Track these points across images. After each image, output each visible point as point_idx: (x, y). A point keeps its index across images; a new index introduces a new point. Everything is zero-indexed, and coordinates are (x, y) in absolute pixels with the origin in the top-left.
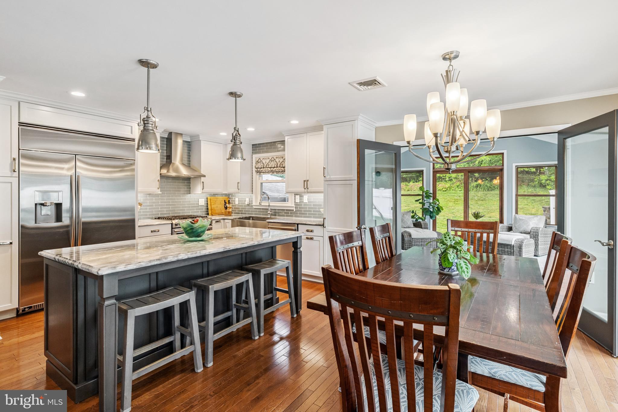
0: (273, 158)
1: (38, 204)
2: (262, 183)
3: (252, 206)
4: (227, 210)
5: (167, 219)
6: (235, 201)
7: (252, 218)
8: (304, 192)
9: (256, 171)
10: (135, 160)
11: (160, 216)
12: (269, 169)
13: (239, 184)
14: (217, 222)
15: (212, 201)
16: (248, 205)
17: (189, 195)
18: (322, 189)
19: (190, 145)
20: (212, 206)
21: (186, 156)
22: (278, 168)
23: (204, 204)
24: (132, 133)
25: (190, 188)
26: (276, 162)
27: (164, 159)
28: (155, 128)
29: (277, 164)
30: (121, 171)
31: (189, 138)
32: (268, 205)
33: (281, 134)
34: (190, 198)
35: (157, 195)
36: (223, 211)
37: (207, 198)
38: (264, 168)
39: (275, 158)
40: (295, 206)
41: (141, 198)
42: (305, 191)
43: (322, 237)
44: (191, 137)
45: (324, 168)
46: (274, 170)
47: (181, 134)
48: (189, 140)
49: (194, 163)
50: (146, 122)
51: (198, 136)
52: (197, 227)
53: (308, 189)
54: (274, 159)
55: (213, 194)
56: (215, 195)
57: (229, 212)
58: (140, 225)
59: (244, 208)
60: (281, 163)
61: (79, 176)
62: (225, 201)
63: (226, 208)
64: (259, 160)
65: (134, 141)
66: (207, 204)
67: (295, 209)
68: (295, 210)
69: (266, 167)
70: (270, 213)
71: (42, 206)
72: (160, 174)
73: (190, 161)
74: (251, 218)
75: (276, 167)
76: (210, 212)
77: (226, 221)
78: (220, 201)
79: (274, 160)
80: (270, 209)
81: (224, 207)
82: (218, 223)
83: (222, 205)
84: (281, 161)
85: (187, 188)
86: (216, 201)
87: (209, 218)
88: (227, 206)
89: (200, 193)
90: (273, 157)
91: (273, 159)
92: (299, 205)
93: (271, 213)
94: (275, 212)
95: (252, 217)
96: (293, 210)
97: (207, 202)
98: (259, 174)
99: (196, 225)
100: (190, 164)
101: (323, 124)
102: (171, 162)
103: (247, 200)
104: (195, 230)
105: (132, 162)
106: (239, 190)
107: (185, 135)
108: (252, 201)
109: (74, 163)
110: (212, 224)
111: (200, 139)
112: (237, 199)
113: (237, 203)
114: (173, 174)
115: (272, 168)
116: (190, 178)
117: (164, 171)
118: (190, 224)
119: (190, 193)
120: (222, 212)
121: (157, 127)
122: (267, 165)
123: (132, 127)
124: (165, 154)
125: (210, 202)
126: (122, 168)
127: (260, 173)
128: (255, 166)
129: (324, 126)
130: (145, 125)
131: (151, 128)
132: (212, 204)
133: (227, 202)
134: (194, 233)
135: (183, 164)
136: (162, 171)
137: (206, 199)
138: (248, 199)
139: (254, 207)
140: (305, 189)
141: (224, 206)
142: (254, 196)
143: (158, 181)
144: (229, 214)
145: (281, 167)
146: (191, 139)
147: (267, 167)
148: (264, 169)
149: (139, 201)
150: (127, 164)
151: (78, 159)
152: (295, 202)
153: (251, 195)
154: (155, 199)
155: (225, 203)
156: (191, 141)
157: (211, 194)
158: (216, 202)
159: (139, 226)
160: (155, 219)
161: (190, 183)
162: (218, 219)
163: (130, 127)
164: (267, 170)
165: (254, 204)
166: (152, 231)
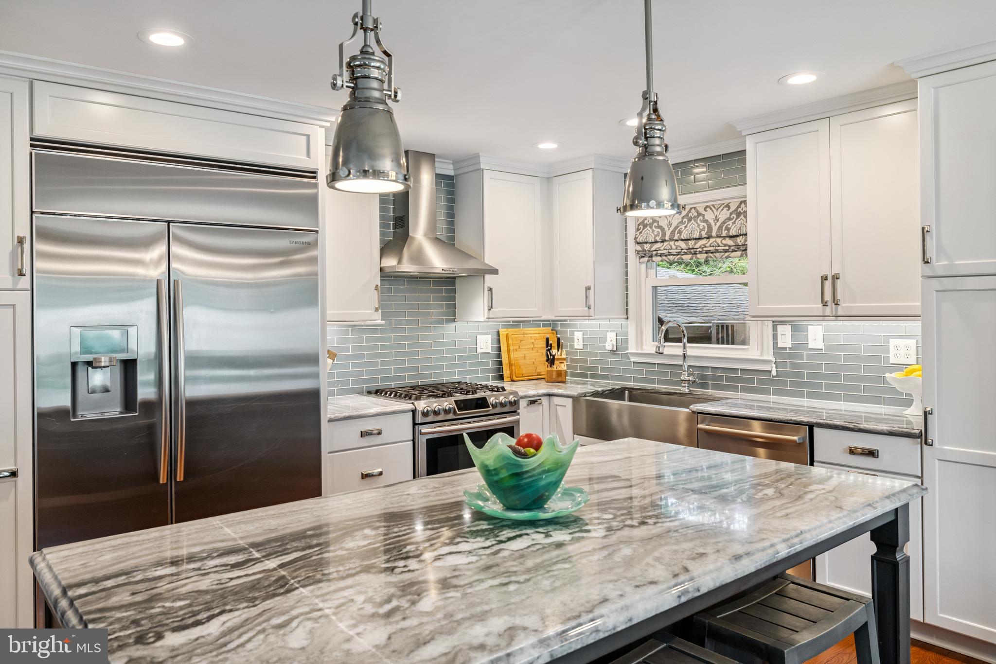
0: (693, 211)
1: (80, 364)
2: (655, 288)
3: (627, 356)
4: (555, 366)
5: (400, 396)
6: (572, 339)
7: (630, 393)
8: (821, 314)
9: (638, 252)
10: (317, 231)
11: (380, 384)
12: (682, 245)
13: (591, 292)
14: (532, 402)
15: (510, 342)
16: (614, 352)
17: (453, 325)
18: (916, 305)
19: (453, 186)
20: (512, 356)
21: (442, 217)
22: (712, 240)
23: (490, 351)
24: (308, 155)
25: (454, 306)
26: (706, 221)
27: (388, 226)
28: (390, 96)
29: (710, 228)
30: (282, 264)
31: (451, 167)
32: (681, 353)
33: (731, 131)
34: (455, 331)
35: (373, 329)
36: (543, 368)
37: (498, 333)
38: (663, 241)
39: (701, 210)
40: (774, 360)
41: (333, 337)
42: (824, 311)
43: (918, 477)
44: (457, 162)
45: (924, 232)
46: (697, 246)
47: (431, 157)
48: (452, 173)
49: (464, 238)
50: (359, 72)
51: (475, 158)
52: (534, 469)
53: (837, 304)
54: (698, 212)
55: (513, 322)
56: (516, 324)
57: (559, 373)
58: (332, 416)
59: (600, 362)
60: (724, 222)
61: (178, 281)
62: (547, 340)
63: (551, 361)
65: (315, 178)
66: (499, 349)
67: (776, 367)
68: (774, 373)
69: (671, 240)
70: (687, 378)
71: (90, 368)
72: (381, 269)
73: (452, 231)
74: (627, 392)
75: (704, 235)
76: (506, 373)
77: (556, 400)
78: (533, 341)
79: (699, 214)
80: (689, 366)
81: (545, 358)
82: (533, 407)
83: (537, 352)
84: (722, 218)
85: (448, 306)
86: (521, 341)
87: (511, 394)
88: (554, 356)
89: (482, 319)
90: (695, 208)
91: (696, 214)
92: (790, 356)
93: (691, 378)
94: (703, 377)
95: (631, 390)
96: (770, 372)
97: (499, 343)
98: (648, 261)
99: (531, 463)
100: (452, 238)
101: (914, 76)
102: (406, 234)
103: (611, 337)
104: (531, 479)
105: (310, 238)
106: (589, 308)
107: (440, 157)
108: (626, 341)
109: (163, 248)
110: (519, 409)
111: (482, 167)
112: (578, 336)
113: (578, 345)
114: (408, 267)
115: (693, 242)
116: (454, 278)
117: (390, 262)
118: (510, 458)
119: (454, 320)
120: (538, 371)
121: (396, 93)
122: (673, 233)
123: (308, 136)
124: (392, 214)
125: (506, 345)
126: (285, 257)
127: (651, 256)
128: (636, 238)
129: (919, 81)
130: (356, 84)
131: (376, 94)
132: (511, 348)
133: (555, 345)
134: (524, 490)
135: (437, 241)
136: (384, 260)
137: (496, 334)
138: (614, 334)
139: (633, 359)
140: (825, 304)
141: (545, 354)
142: (631, 328)
143: (376, 288)
144: (560, 378)
145: (724, 237)
146: (455, 170)
147: (676, 237)
148: (666, 244)
149: (329, 346)
150: (297, 243)
151: (174, 236)
152: (775, 345)
153: (624, 322)
154: (368, 340)
155: (547, 346)
156: (456, 175)
157: (509, 322)
158: (523, 342)
159: (330, 421)
160: (369, 393)
161: (454, 291)
162: (534, 396)
163: (305, 138)
164: (674, 247)
165: (632, 349)
166: (363, 434)
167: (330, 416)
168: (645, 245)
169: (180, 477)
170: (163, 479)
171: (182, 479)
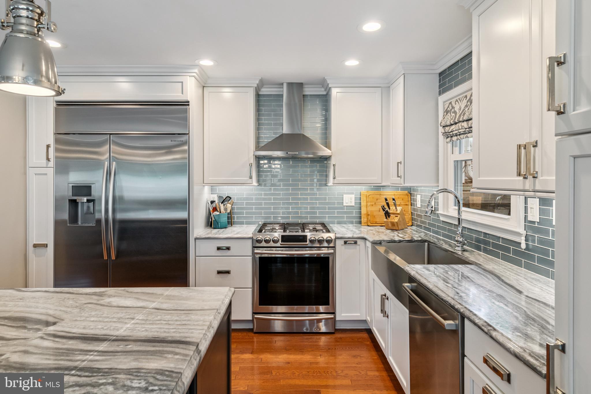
3: (438, 215)
4: (390, 218)
6: (416, 200)
7: (428, 244)
8: (521, 188)
9: (443, 134)
10: (188, 134)
12: (465, 124)
13: (402, 166)
15: (368, 199)
23: (354, 204)
24: (182, 93)
25: (326, 176)
30: (167, 153)
36: (382, 219)
37: (360, 193)
38: (455, 123)
40: (524, 233)
42: (524, 185)
48: (324, 93)
53: (535, 177)
56: (376, 187)
58: (198, 237)
63: (388, 214)
64: (450, 105)
65: (187, 105)
66: (360, 203)
67: (526, 241)
68: (523, 246)
69: (459, 122)
76: (364, 220)
77: (367, 243)
85: (321, 176)
88: (390, 211)
92: (538, 231)
96: (520, 244)
97: (361, 200)
105: (184, 137)
106: (401, 178)
108: (438, 203)
109: (108, 146)
111: (330, 86)
113: (419, 205)
119: (326, 185)
122: (460, 115)
123: (182, 82)
125: (364, 202)
126: (168, 150)
128: (442, 123)
132: (368, 204)
137: (358, 194)
139: (442, 219)
140: (525, 177)
146: (325, 91)
147: (461, 119)
148: (457, 125)
152: (526, 217)
158: (377, 201)
159: (196, 239)
161: (326, 167)
162: (349, 238)
163: (181, 84)
165: (440, 212)
166: (219, 249)
167: (195, 235)
168: (446, 128)
169: (113, 257)
170: (106, 257)
171: (114, 259)
